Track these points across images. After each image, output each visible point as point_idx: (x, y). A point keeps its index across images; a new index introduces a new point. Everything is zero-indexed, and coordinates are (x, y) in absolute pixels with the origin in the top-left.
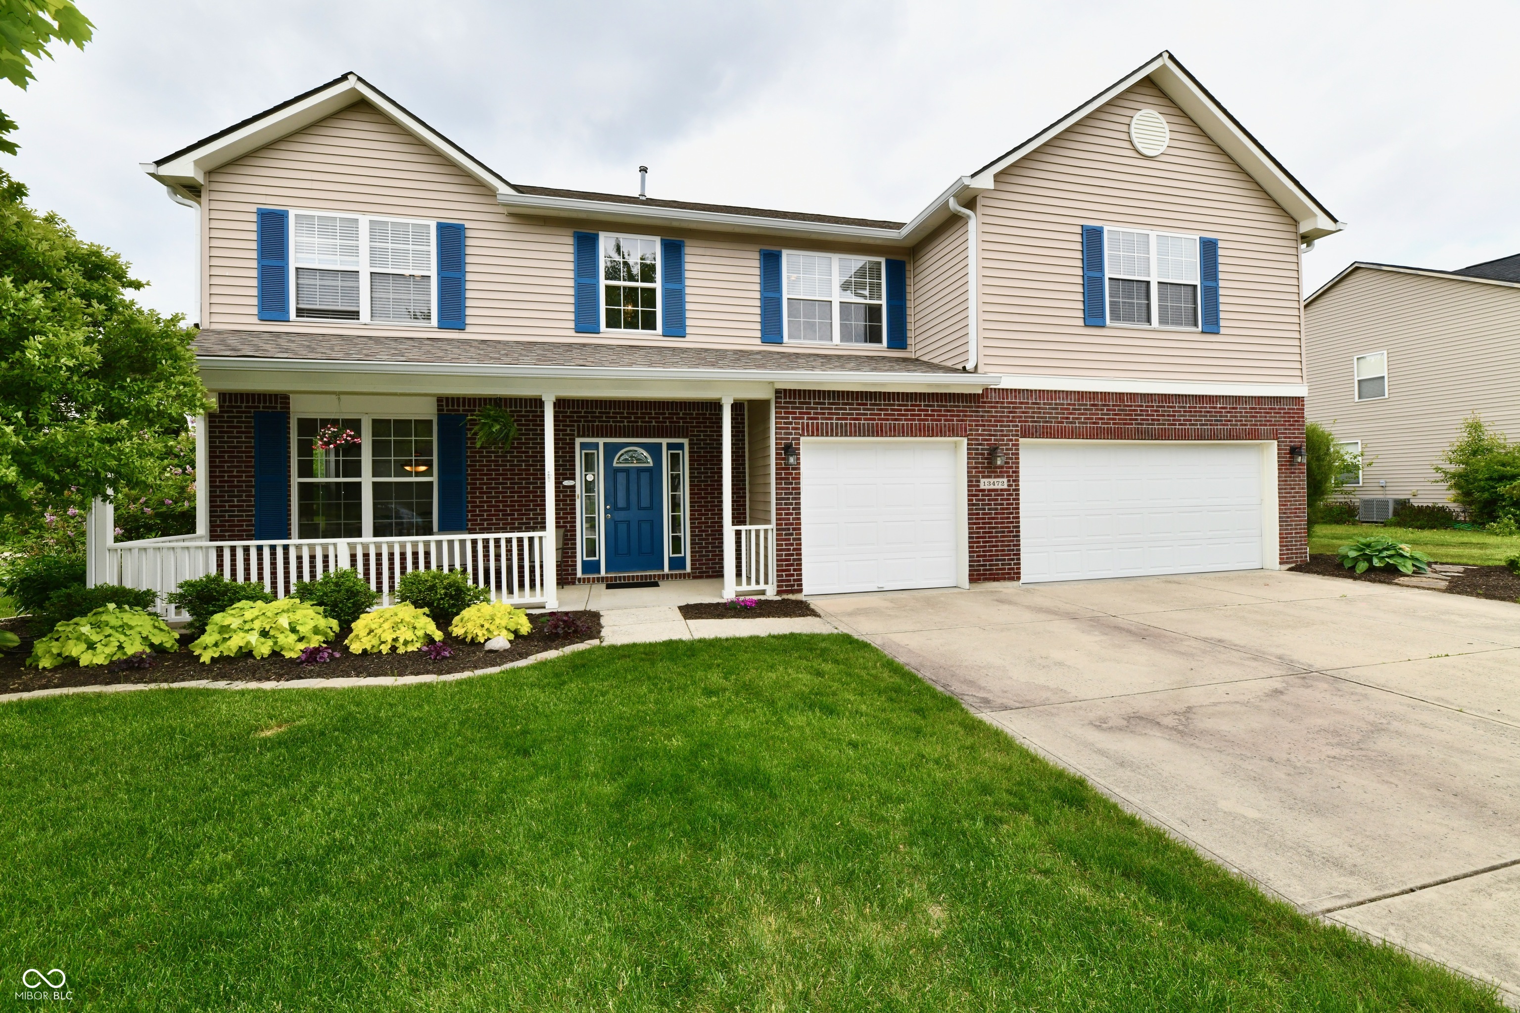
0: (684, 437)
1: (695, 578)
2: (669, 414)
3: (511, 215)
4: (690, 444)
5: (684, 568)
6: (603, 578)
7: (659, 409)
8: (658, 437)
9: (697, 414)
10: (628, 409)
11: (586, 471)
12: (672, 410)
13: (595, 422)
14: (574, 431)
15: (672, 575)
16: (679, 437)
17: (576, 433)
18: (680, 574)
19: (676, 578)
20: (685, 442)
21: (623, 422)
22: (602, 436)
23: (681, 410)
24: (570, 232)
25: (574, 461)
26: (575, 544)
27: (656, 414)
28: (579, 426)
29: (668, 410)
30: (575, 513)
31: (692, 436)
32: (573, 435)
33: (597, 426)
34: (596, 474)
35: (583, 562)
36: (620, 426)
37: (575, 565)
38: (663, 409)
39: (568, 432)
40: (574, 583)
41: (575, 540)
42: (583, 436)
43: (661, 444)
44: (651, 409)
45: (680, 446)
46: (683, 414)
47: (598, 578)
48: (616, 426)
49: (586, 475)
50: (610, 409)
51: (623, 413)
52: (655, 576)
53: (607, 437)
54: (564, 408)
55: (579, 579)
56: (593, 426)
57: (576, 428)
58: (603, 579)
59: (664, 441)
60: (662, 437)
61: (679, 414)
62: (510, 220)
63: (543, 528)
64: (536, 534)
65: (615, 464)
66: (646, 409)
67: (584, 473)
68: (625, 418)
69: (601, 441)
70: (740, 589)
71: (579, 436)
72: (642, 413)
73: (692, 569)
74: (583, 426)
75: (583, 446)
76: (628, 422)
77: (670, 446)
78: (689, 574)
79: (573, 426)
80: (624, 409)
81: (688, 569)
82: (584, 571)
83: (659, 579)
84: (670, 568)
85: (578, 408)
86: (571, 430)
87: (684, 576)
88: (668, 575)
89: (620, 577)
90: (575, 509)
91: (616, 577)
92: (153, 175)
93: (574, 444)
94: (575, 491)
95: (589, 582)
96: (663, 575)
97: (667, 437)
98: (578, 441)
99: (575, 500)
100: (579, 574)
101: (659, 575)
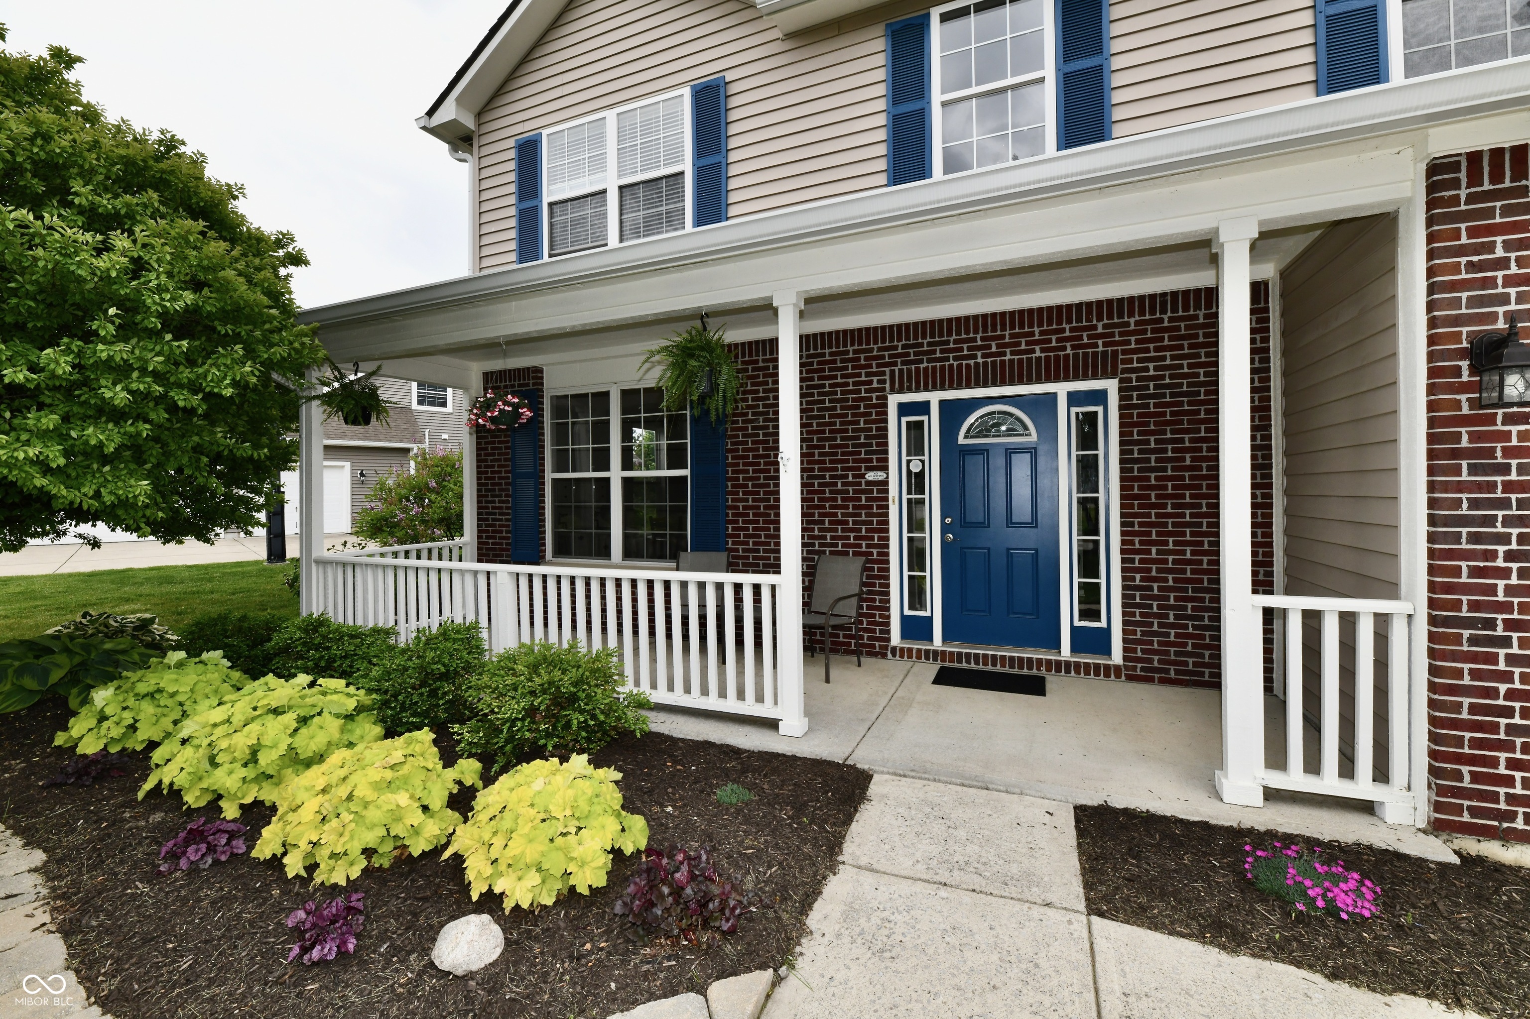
0: (1105, 376)
1: (1131, 678)
2: (1072, 330)
3: (790, 36)
4: (1120, 390)
5: (1108, 652)
6: (935, 652)
7: (1050, 323)
8: (1048, 380)
9: (1137, 323)
10: (985, 330)
11: (908, 454)
12: (1079, 320)
13: (921, 362)
14: (884, 382)
15: (1077, 665)
16: (1095, 377)
17: (888, 386)
18: (1097, 667)
19: (1087, 673)
20: (1111, 386)
21: (974, 357)
22: (935, 389)
23: (1099, 319)
24: (880, 29)
25: (886, 436)
26: (888, 586)
27: (1042, 333)
28: (892, 373)
29: (1069, 321)
30: (887, 531)
31: (1124, 371)
32: (884, 389)
33: (926, 369)
34: (926, 458)
35: (904, 619)
36: (968, 366)
37: (888, 624)
38: (1060, 322)
39: (875, 385)
40: (884, 656)
41: (887, 578)
42: (901, 391)
43: (1055, 395)
44: (1031, 325)
45: (1100, 397)
46: (1105, 326)
47: (927, 652)
48: (960, 366)
49: (909, 462)
50: (950, 334)
51: (974, 340)
52: (1039, 661)
53: (943, 388)
54: (868, 343)
55: (894, 649)
56: (917, 369)
57: (887, 377)
58: (935, 655)
59: (1062, 389)
60: (1057, 379)
61: (1095, 327)
62: (787, 45)
63: (775, 568)
64: (765, 579)
65: (961, 440)
66: (1022, 326)
67: (904, 458)
68: (979, 348)
69: (934, 398)
70: (1278, 780)
71: (893, 391)
72: (1012, 336)
73: (1125, 659)
74: (901, 371)
75: (904, 409)
76: (984, 356)
77: (1074, 399)
78: (1117, 668)
79: (883, 373)
80: (976, 332)
81: (1117, 657)
82: (904, 635)
83: (1049, 670)
84: (1074, 649)
85: (892, 340)
86: (879, 382)
87: (1107, 671)
88: (1068, 664)
89: (968, 655)
90: (887, 523)
91: (960, 654)
92: (424, 128)
93: (885, 405)
94: (887, 491)
95: (910, 657)
96: (1058, 663)
97: (1067, 379)
98: (894, 401)
99: (887, 507)
100: (896, 638)
101: (1049, 662)
